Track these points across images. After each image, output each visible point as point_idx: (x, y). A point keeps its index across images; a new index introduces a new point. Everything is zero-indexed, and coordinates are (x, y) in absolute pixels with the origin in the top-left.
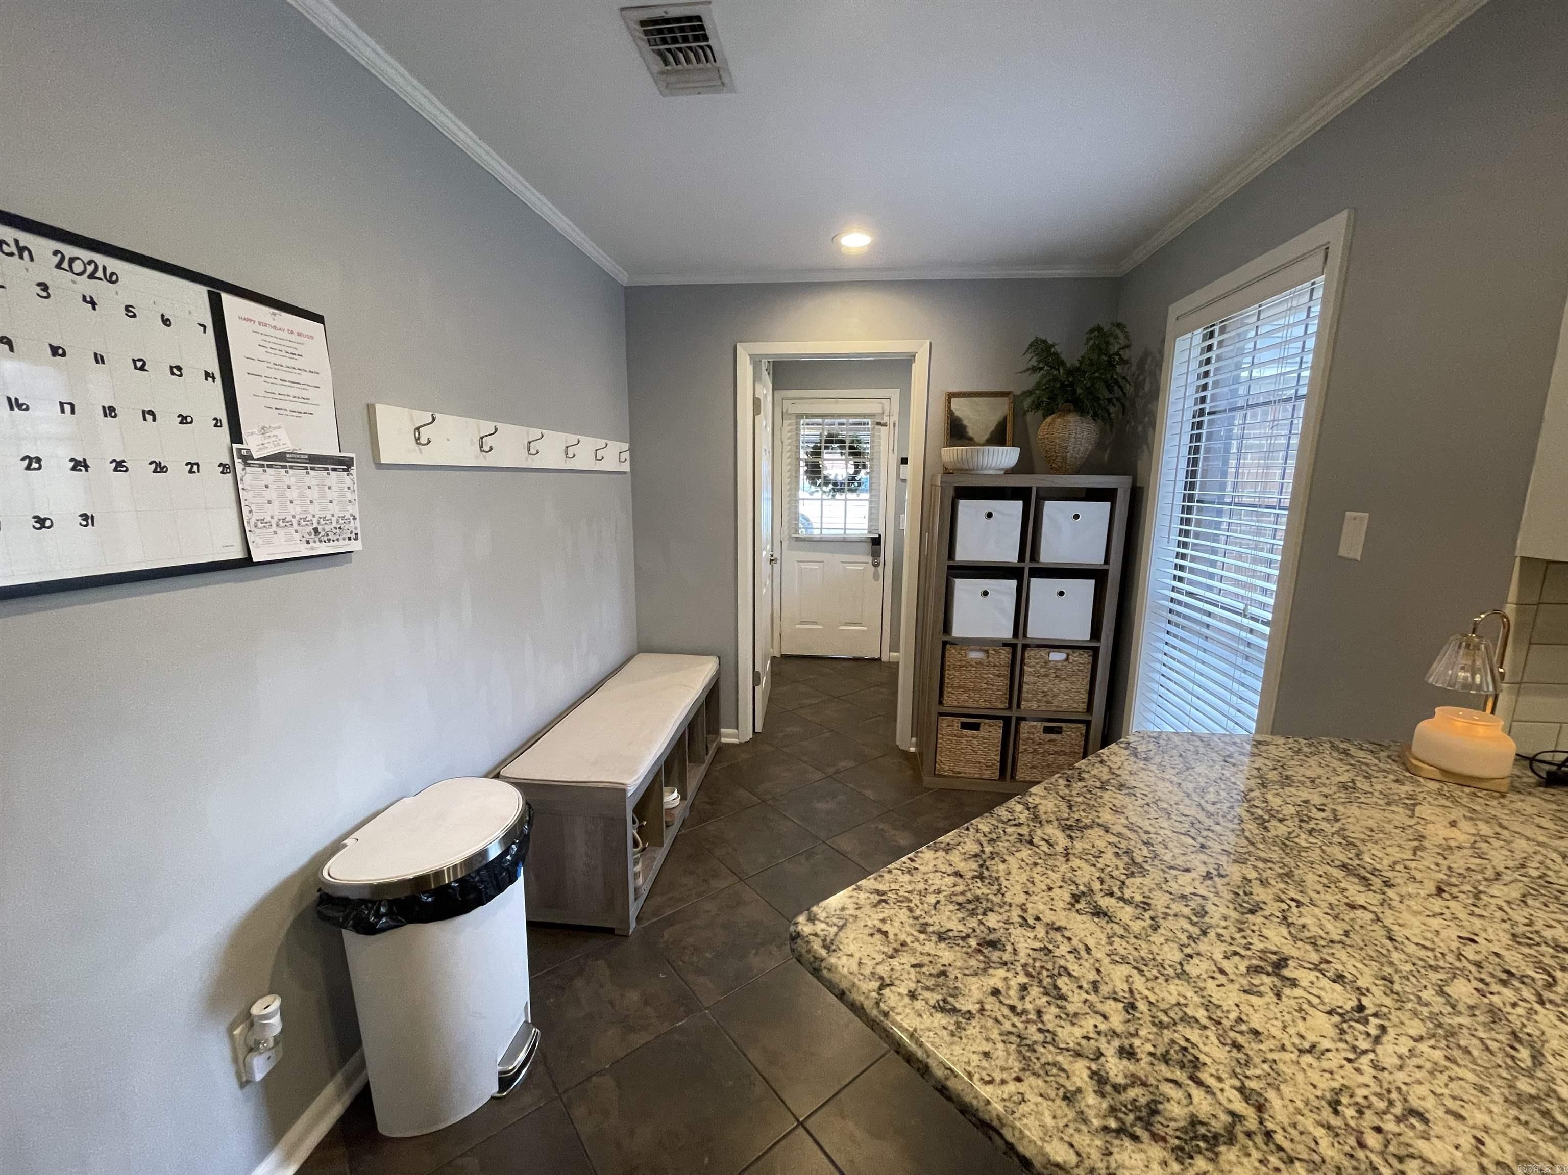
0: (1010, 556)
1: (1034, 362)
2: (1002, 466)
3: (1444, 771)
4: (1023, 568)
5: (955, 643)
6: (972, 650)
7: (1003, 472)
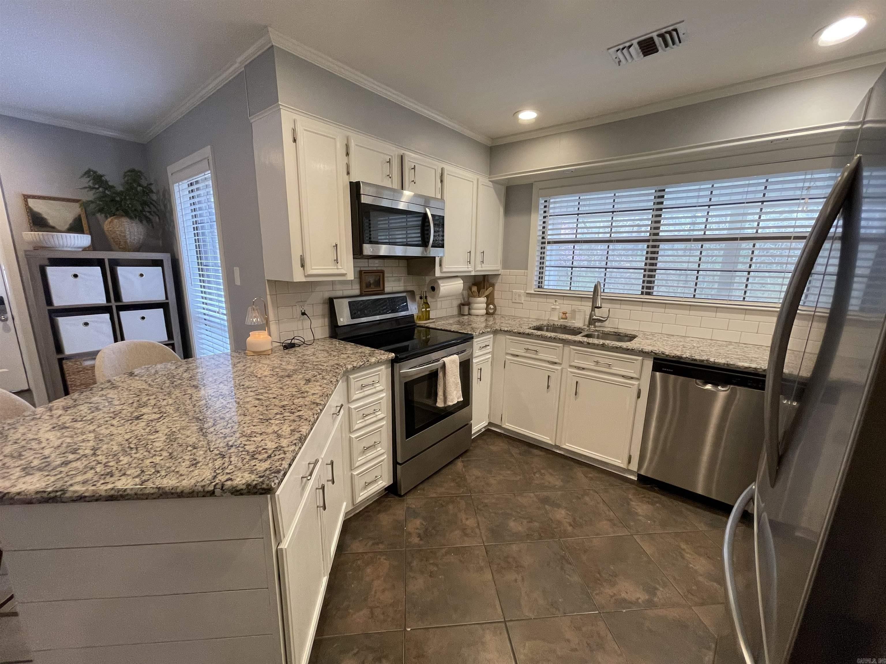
0: (101, 300)
1: (91, 184)
2: (79, 245)
3: (254, 352)
4: (111, 306)
5: (70, 358)
6: (84, 360)
7: (81, 250)
